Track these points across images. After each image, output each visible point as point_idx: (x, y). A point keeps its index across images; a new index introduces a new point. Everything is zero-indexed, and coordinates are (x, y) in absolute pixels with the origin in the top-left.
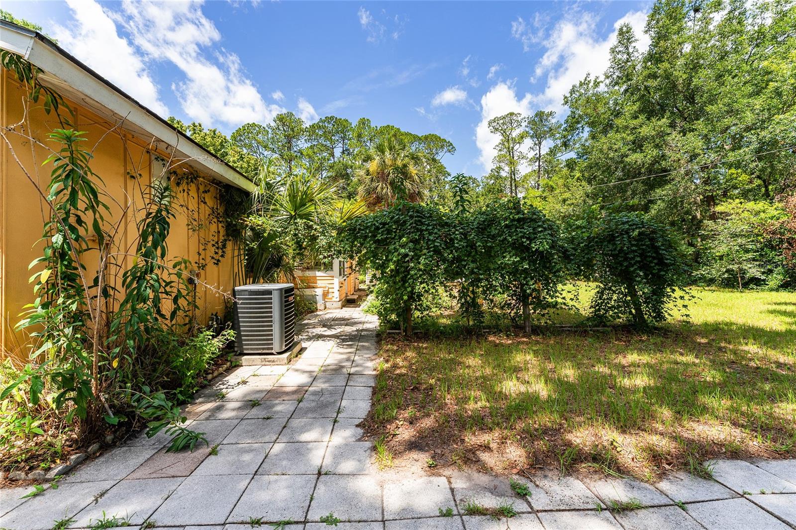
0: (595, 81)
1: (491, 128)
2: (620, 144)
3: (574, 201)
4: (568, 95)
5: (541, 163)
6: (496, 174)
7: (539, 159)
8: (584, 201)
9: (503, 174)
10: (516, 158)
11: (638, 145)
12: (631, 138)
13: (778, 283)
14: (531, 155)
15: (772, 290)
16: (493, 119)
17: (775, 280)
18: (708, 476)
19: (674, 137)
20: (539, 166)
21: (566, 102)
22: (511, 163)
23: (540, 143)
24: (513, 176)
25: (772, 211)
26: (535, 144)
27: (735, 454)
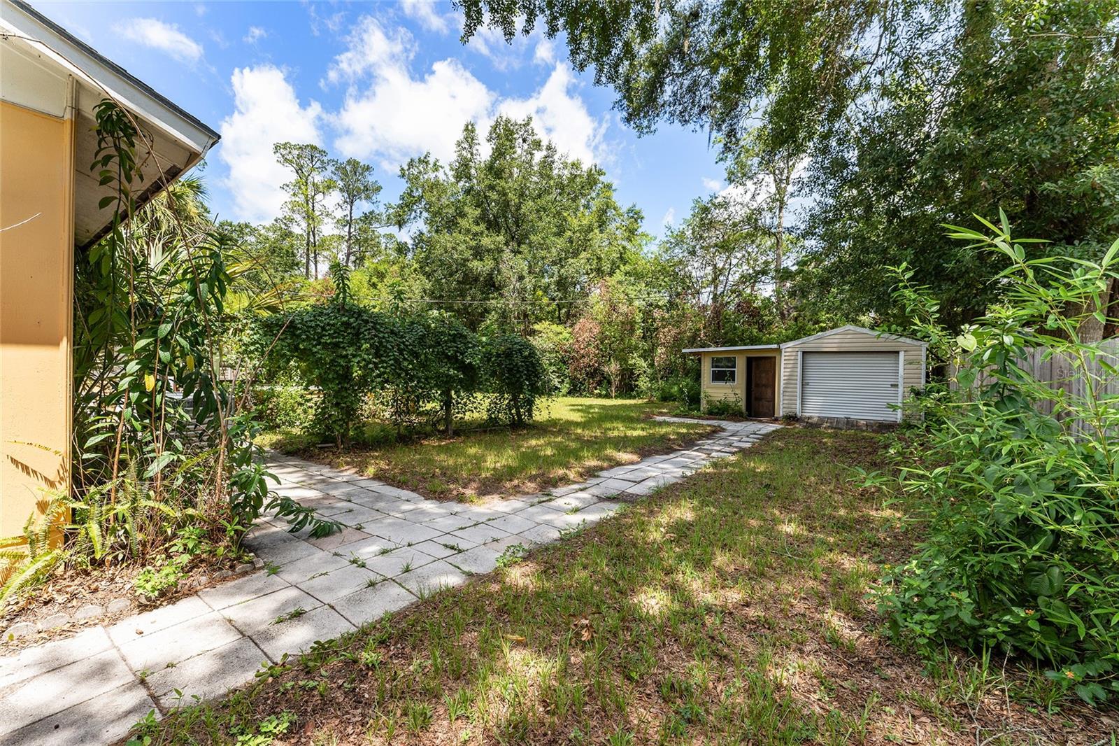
0: (435, 165)
1: (278, 154)
2: (463, 247)
3: (412, 296)
4: (406, 168)
5: (352, 230)
6: (283, 226)
7: (349, 223)
8: (422, 297)
9: (296, 230)
10: (317, 213)
11: (478, 253)
12: (473, 243)
13: (567, 390)
14: (339, 214)
15: (563, 396)
16: (283, 142)
17: (565, 388)
18: (598, 477)
19: (507, 255)
20: (350, 233)
21: (403, 176)
22: (309, 217)
23: (352, 202)
24: (312, 236)
25: (566, 335)
26: (345, 202)
27: (602, 469)
